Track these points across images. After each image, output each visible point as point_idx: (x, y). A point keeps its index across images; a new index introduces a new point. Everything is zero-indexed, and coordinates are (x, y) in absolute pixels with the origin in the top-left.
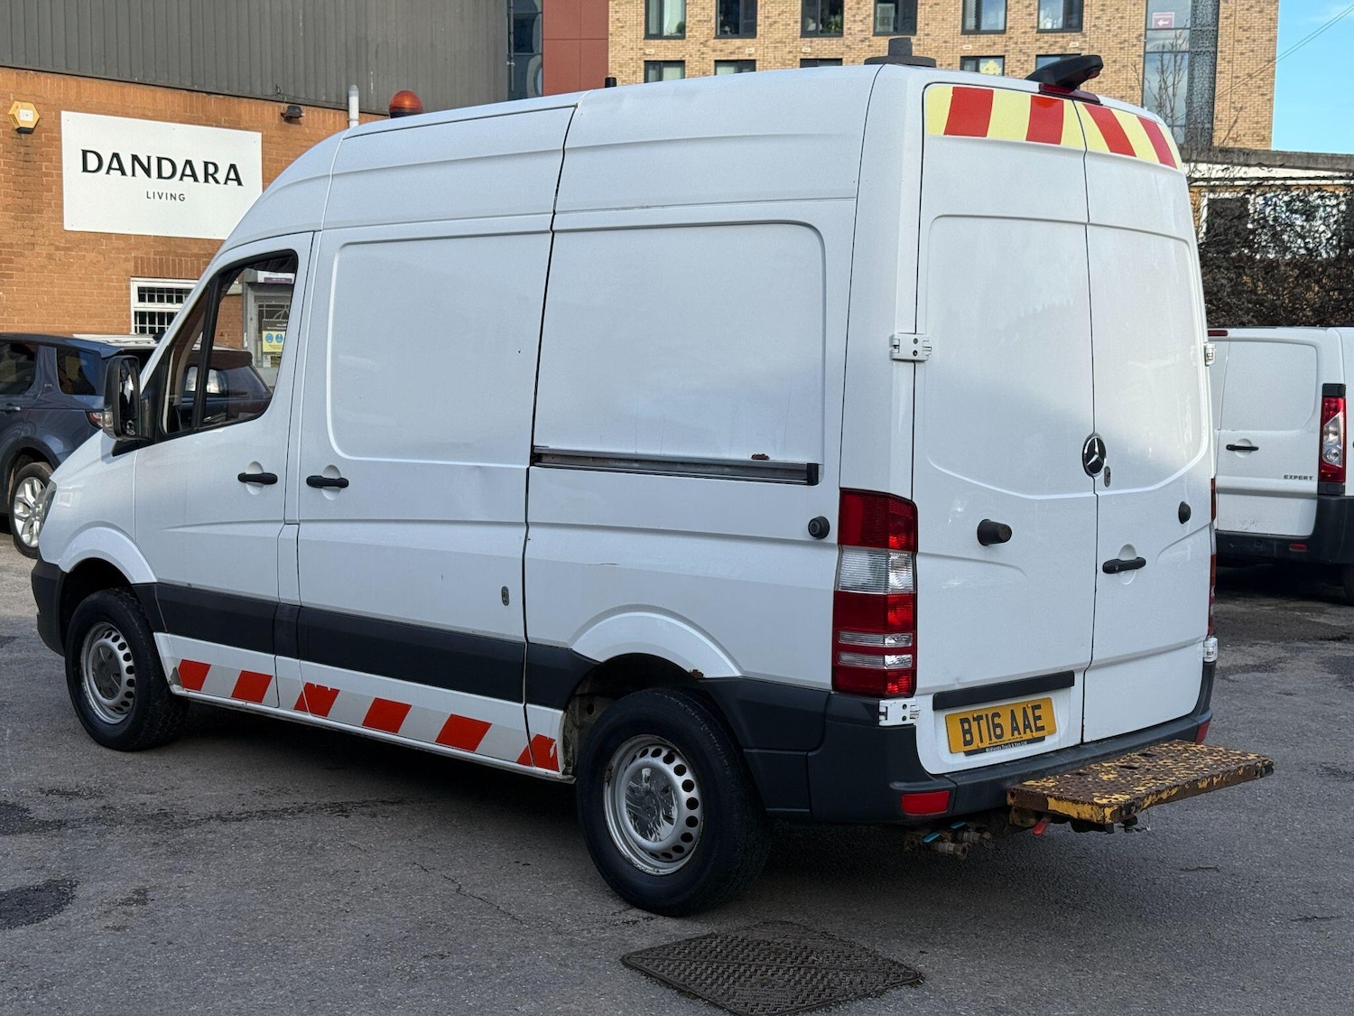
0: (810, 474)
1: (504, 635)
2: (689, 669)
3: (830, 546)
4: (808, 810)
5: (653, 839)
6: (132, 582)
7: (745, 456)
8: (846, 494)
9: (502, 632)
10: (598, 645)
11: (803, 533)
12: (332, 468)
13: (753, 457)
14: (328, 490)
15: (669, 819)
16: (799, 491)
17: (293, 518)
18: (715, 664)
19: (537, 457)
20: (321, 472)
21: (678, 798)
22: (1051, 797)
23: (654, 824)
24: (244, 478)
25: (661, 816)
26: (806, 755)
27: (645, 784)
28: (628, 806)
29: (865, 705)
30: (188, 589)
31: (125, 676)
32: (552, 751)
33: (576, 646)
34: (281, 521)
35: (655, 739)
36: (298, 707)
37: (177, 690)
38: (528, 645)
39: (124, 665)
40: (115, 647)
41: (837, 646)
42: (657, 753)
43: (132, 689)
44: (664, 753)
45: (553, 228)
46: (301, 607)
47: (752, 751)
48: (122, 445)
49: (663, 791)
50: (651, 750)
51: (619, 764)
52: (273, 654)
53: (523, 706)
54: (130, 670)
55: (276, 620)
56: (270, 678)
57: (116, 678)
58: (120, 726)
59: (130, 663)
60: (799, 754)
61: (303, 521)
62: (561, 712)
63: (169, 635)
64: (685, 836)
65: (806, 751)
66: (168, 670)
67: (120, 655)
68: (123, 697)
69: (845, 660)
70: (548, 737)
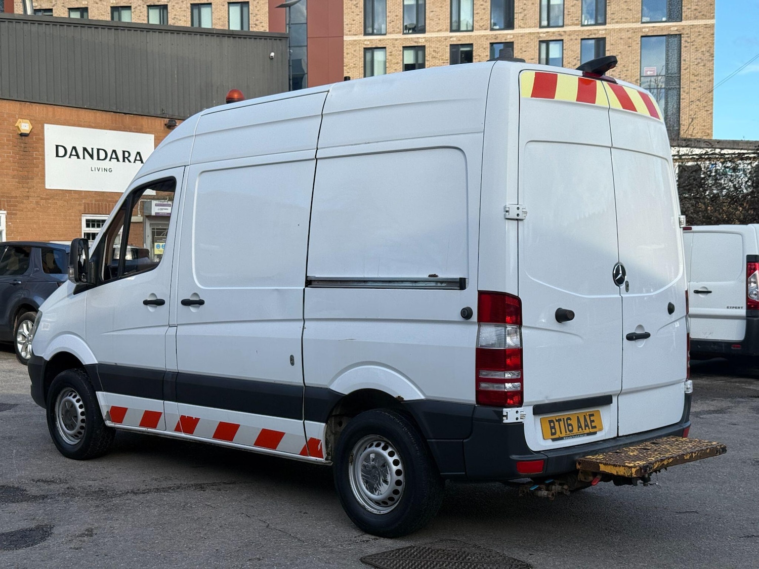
0: (461, 284)
1: (292, 382)
2: (395, 396)
3: (473, 323)
4: (464, 473)
5: (377, 494)
6: (84, 364)
7: (425, 275)
8: (481, 294)
9: (290, 381)
10: (344, 385)
11: (459, 318)
12: (195, 294)
13: (430, 276)
14: (194, 307)
15: (386, 482)
16: (456, 293)
17: (174, 323)
18: (410, 392)
19: (309, 282)
20: (188, 297)
21: (390, 470)
22: (601, 463)
23: (377, 485)
24: (146, 303)
25: (381, 480)
26: (463, 442)
27: (372, 463)
28: (362, 475)
29: (495, 411)
30: (116, 366)
31: (80, 417)
32: (319, 447)
33: (332, 387)
34: (167, 325)
35: (377, 437)
36: (176, 430)
37: (109, 424)
38: (305, 387)
39: (79, 411)
40: (74, 401)
41: (478, 379)
42: (378, 445)
43: (83, 424)
44: (382, 445)
45: (317, 157)
46: (178, 373)
47: (432, 441)
48: (79, 288)
49: (383, 466)
50: (375, 444)
51: (357, 452)
52: (163, 400)
53: (303, 421)
54: (82, 414)
55: (165, 381)
56: (161, 414)
57: (75, 418)
58: (77, 446)
59: (83, 410)
60: (459, 441)
61: (179, 325)
62: (324, 424)
63: (104, 393)
64: (395, 491)
65: (462, 439)
66: (104, 413)
67: (77, 405)
68: (78, 429)
69: (483, 386)
70: (317, 439)
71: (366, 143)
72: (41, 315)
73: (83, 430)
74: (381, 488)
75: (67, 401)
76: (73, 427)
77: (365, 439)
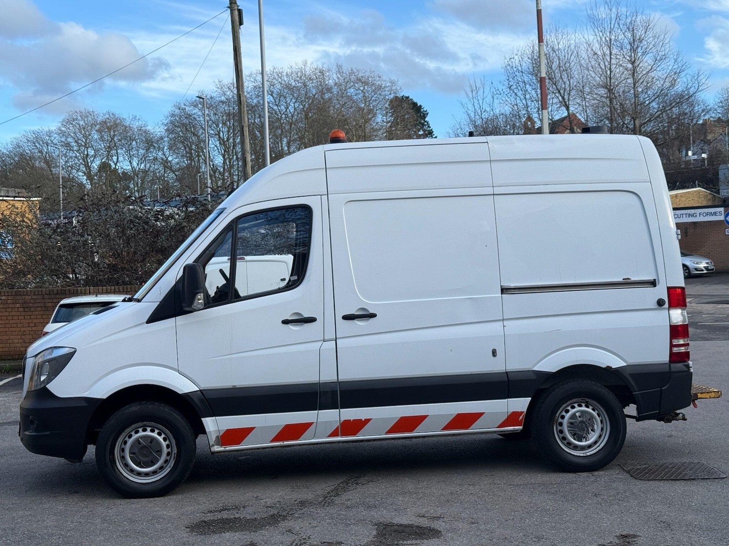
0: (653, 283)
1: (493, 371)
2: (604, 366)
3: (665, 309)
4: (658, 411)
5: (584, 441)
6: (180, 393)
7: (620, 279)
8: (669, 289)
10: (551, 364)
11: (655, 306)
12: (361, 309)
13: (623, 279)
15: (593, 430)
16: (651, 290)
17: (332, 338)
18: (616, 363)
20: (352, 312)
21: (596, 421)
22: (698, 393)
23: (586, 434)
24: (285, 322)
25: (590, 430)
26: (661, 389)
27: (580, 419)
28: (569, 430)
29: (684, 365)
30: (234, 389)
31: (165, 450)
32: (521, 418)
33: (536, 368)
34: (320, 341)
35: (580, 400)
36: (331, 435)
37: (217, 448)
38: (507, 373)
39: (164, 444)
40: (155, 435)
41: (672, 346)
42: (580, 406)
43: (168, 458)
44: (583, 405)
45: (495, 193)
46: (339, 382)
47: (637, 393)
48: (156, 316)
49: (589, 420)
50: (576, 405)
51: (559, 414)
52: (316, 410)
53: (506, 400)
54: (168, 446)
55: (320, 392)
56: (311, 424)
57: (158, 453)
58: (160, 482)
59: (167, 442)
60: (658, 389)
61: (339, 338)
62: (530, 398)
63: (217, 418)
64: (600, 436)
65: (661, 388)
66: (213, 438)
67: (161, 439)
68: (162, 464)
69: (675, 350)
70: (520, 411)
71: (544, 185)
72: (75, 352)
73: (166, 464)
74: (589, 436)
75: (142, 437)
76: (153, 463)
77: (568, 403)
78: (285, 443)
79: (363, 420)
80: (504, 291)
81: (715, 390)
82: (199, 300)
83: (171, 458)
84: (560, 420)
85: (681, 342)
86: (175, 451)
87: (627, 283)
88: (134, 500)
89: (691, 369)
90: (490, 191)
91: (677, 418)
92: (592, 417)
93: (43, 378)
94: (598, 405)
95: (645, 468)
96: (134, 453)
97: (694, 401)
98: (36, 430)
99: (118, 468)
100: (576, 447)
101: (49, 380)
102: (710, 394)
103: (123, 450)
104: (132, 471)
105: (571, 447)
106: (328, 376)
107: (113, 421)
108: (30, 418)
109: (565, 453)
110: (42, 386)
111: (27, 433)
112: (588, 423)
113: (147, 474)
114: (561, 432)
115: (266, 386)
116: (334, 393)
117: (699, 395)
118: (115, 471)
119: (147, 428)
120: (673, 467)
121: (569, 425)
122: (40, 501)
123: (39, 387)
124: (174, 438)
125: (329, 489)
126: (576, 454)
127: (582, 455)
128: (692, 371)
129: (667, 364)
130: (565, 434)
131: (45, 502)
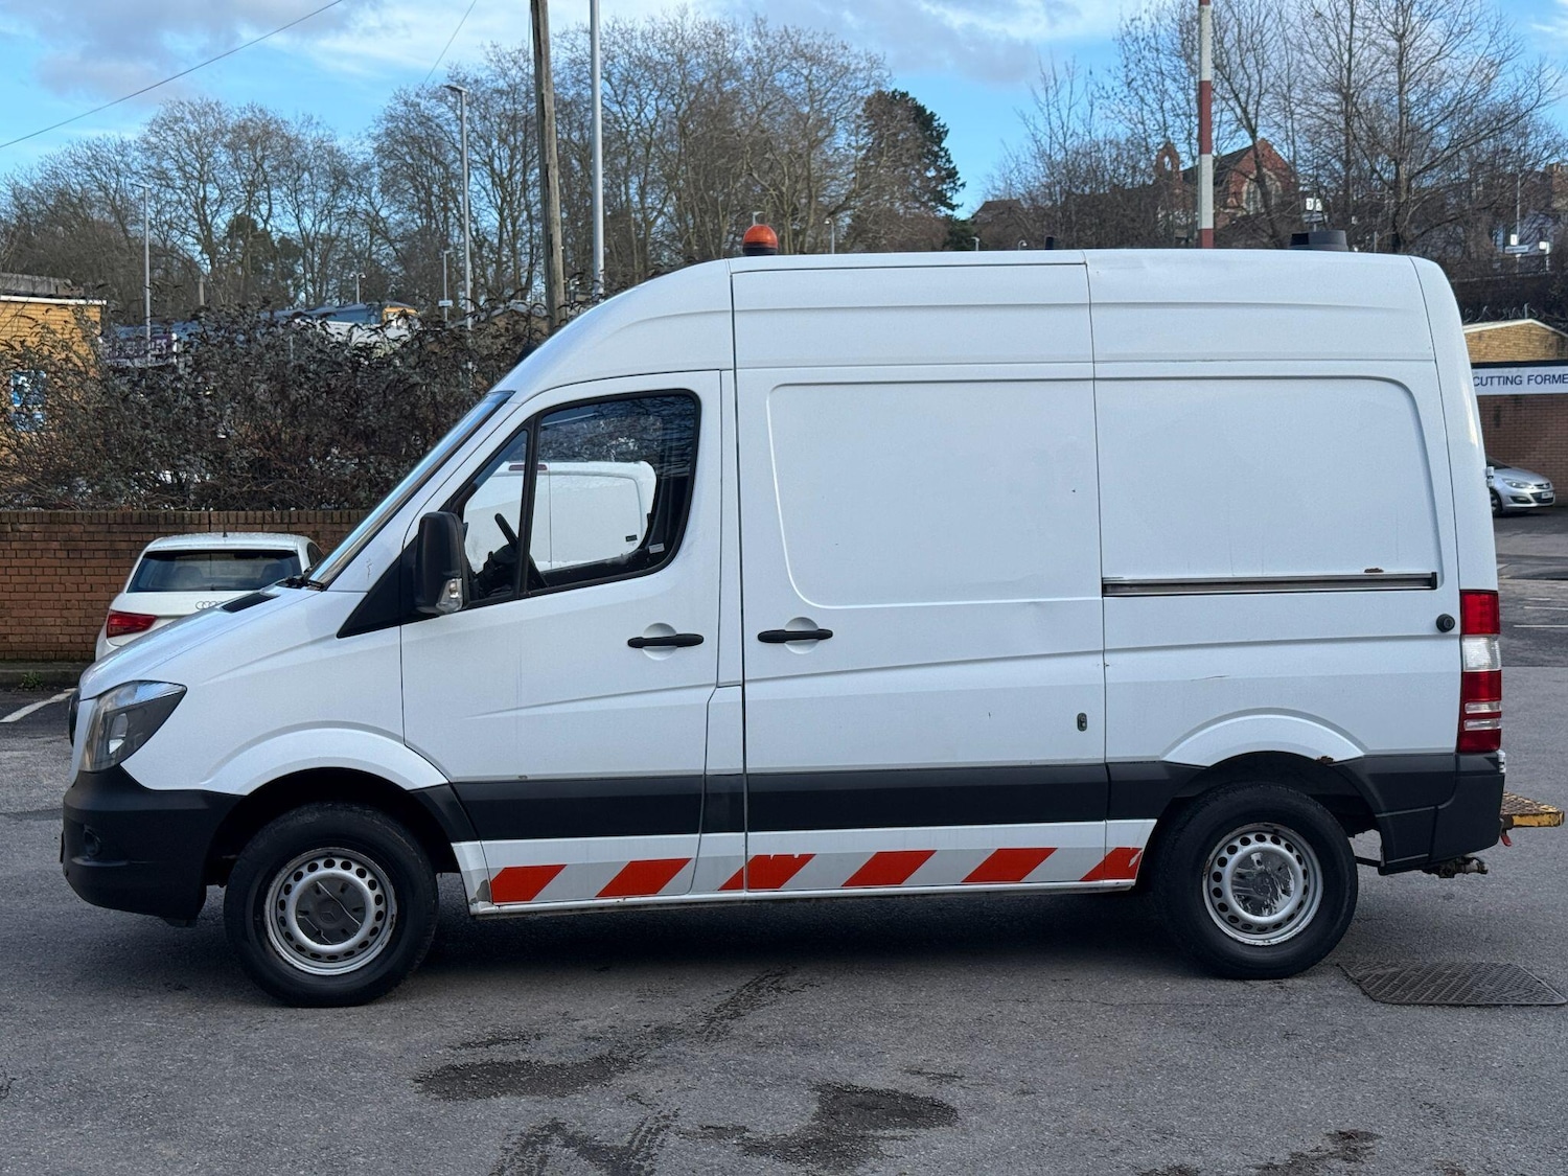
0: (1431, 582)
1: (1076, 760)
2: (1315, 757)
3: (1454, 637)
4: (1427, 855)
5: (1267, 914)
6: (407, 789)
7: (1359, 571)
8: (1464, 594)
10: (1203, 749)
11: (1434, 631)
12: (803, 620)
13: (1366, 571)
14: (793, 643)
15: (1286, 892)
16: (1426, 594)
17: (734, 680)
18: (1342, 750)
19: (1109, 588)
20: (782, 626)
21: (1294, 872)
22: (1515, 815)
23: (1271, 900)
24: (636, 643)
25: (1280, 891)
26: (1437, 808)
27: (1259, 867)
28: (1234, 891)
29: (1488, 759)
30: (523, 783)
31: (373, 908)
32: (1133, 861)
33: (1170, 757)
34: (710, 685)
35: (1261, 826)
36: (727, 887)
37: (482, 907)
38: (1107, 765)
39: (371, 895)
40: (351, 874)
41: (1464, 717)
42: (1261, 839)
43: (379, 924)
44: (1268, 837)
45: (1097, 376)
46: (748, 775)
47: (1384, 815)
48: (360, 623)
49: (1280, 869)
50: (1252, 837)
51: (1216, 856)
52: (695, 831)
53: (1103, 823)
54: (378, 900)
55: (706, 795)
56: (685, 861)
57: (355, 914)
58: (361, 974)
59: (378, 891)
60: (1429, 808)
61: (751, 681)
62: (1155, 821)
63: (483, 842)
64: (1301, 905)
65: (1436, 806)
66: (474, 887)
67: (363, 883)
68: (365, 937)
69: (1471, 725)
70: (1131, 846)
71: (1204, 361)
72: (183, 694)
73: (375, 937)
74: (1278, 904)
75: (324, 879)
76: (345, 935)
77: (1234, 833)
78: (627, 900)
79: (796, 856)
80: (1109, 589)
81: (1550, 810)
82: (452, 592)
83: (384, 924)
84: (1217, 868)
85: (1484, 708)
86: (393, 910)
87: (1374, 580)
88: (305, 1010)
89: (1502, 766)
90: (1086, 370)
91: (1468, 867)
92: (1285, 864)
93: (114, 745)
94: (1297, 838)
95: (1394, 976)
96: (306, 913)
97: (1505, 831)
98: (97, 856)
99: (271, 943)
100: (1248, 927)
101: (127, 751)
102: (1539, 818)
103: (283, 905)
104: (300, 948)
105: (1239, 925)
106: (724, 761)
107: (262, 843)
108: (86, 831)
109: (1225, 938)
110: (113, 763)
111: (79, 861)
112: (1277, 877)
113: (333, 957)
114: (1218, 893)
115: (590, 780)
116: (735, 797)
117: (1517, 820)
118: (264, 949)
119: (336, 860)
120: (1454, 975)
121: (1235, 879)
122: (104, 1007)
123: (104, 766)
124: (393, 882)
125: (718, 1001)
126: (1247, 941)
127: (1260, 943)
128: (1504, 771)
129: (1451, 754)
130: (1227, 899)
131: (115, 1008)
